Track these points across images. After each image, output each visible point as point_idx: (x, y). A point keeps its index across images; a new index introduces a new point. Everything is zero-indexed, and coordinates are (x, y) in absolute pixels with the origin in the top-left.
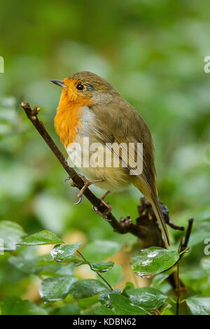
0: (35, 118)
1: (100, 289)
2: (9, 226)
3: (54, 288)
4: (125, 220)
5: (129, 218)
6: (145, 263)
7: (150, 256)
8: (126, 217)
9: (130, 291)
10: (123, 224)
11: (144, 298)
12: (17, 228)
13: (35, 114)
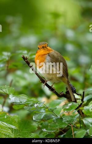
0: (26, 60)
1: (53, 117)
2: (23, 96)
3: (38, 117)
4: (61, 93)
5: (63, 92)
6: (67, 108)
7: (69, 105)
8: (61, 92)
9: (64, 117)
10: (61, 94)
11: (68, 119)
12: (26, 96)
13: (26, 59)
